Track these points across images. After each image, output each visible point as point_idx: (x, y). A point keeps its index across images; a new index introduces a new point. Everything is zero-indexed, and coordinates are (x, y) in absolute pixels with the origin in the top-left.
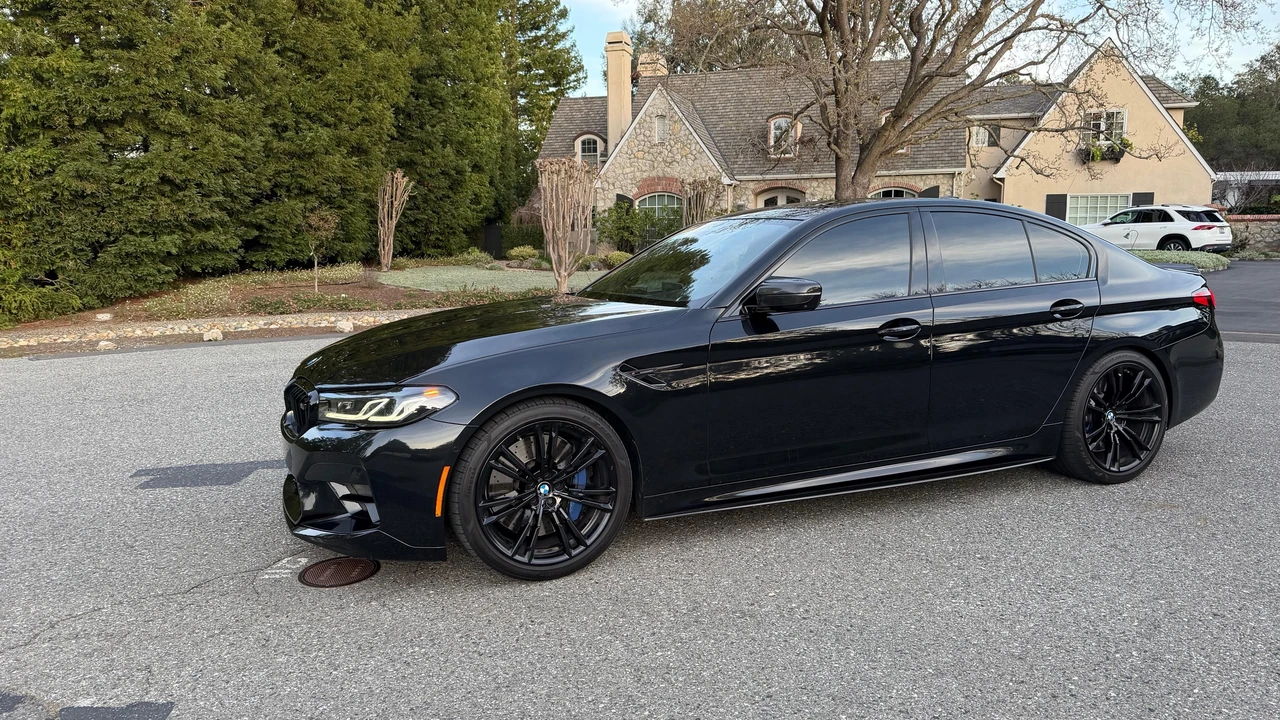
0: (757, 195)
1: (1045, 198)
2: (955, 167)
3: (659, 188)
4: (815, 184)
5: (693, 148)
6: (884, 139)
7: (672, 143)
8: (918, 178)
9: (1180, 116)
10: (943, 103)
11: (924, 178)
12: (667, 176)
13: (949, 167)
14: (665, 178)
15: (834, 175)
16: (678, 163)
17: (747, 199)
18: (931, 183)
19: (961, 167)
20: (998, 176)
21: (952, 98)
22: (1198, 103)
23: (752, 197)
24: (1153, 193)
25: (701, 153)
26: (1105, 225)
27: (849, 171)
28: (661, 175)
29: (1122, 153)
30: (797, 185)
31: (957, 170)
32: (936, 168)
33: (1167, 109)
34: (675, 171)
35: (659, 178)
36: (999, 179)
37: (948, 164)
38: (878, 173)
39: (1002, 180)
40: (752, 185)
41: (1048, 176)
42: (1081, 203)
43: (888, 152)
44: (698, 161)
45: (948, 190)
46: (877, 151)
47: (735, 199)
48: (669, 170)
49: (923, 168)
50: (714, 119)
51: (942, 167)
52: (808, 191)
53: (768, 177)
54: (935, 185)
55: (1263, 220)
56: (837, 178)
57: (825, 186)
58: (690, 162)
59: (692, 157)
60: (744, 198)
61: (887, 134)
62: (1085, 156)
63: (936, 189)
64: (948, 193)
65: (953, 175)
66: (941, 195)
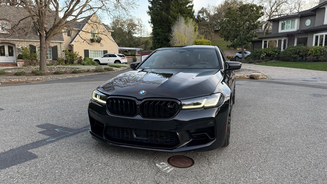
1: (84, 50)
2: (61, 41)
4: (19, 42)
6: (54, 31)
9: (110, 33)
10: (67, 23)
11: (53, 43)
13: (59, 41)
15: (39, 41)
18: (55, 45)
19: (63, 41)
21: (69, 22)
22: (114, 31)
24: (107, 51)
26: (102, 57)
27: (44, 39)
29: (100, 41)
30: (12, 42)
31: (62, 42)
32: (56, 41)
33: (109, 32)
36: (72, 45)
37: (59, 40)
39: (73, 45)
41: (91, 45)
42: (92, 52)
43: (54, 35)
45: (60, 47)
46: (52, 34)
51: (58, 41)
52: (16, 44)
53: (7, 39)
55: (129, 57)
57: (22, 43)
61: (55, 30)
62: (92, 41)
63: (56, 47)
64: (60, 48)
65: (61, 43)
66: (58, 48)
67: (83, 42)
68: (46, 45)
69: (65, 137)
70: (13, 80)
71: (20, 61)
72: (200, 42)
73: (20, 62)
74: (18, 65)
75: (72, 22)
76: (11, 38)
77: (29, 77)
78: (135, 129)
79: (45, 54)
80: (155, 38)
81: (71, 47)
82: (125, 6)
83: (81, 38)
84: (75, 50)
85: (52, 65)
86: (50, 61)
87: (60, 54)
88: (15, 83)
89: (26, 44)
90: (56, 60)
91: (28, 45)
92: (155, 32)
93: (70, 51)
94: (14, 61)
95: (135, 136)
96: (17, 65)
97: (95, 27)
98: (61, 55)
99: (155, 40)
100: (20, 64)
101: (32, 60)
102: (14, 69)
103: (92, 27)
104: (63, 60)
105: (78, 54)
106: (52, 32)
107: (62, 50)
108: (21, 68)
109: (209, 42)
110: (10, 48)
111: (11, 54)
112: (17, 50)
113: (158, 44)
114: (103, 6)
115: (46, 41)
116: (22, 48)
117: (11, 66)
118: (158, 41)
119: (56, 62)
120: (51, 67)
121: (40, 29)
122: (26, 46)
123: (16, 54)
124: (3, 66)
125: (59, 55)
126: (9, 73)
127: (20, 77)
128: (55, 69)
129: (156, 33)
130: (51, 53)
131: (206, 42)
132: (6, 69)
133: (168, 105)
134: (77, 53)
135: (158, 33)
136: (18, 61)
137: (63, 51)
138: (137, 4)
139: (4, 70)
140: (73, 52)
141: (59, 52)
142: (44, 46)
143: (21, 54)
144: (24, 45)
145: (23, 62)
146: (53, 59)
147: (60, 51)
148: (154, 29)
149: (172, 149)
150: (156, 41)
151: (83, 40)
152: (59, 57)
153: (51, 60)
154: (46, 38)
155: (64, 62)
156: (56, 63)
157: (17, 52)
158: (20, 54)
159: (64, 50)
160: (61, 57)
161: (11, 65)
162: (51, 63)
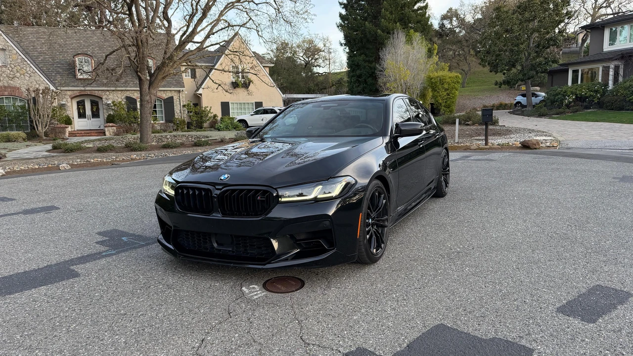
0: (72, 98)
1: (220, 104)
2: (180, 87)
3: (6, 93)
4: (108, 93)
5: (28, 69)
6: (163, 71)
7: (13, 66)
8: (162, 92)
9: (268, 69)
10: (186, 56)
11: (165, 92)
12: (11, 86)
13: (177, 87)
14: (9, 87)
16: (18, 78)
17: (67, 101)
18: (169, 95)
20: (199, 92)
21: (190, 54)
23: (69, 100)
24: (262, 102)
25: (34, 73)
26: (252, 115)
27: (146, 86)
28: (6, 85)
29: (249, 85)
30: (97, 93)
31: (181, 89)
32: (170, 87)
33: (264, 67)
34: (17, 83)
35: (5, 87)
36: (199, 94)
37: (176, 86)
38: (161, 89)
39: (201, 94)
40: (69, 93)
42: (235, 106)
43: (164, 78)
44: (33, 78)
45: (178, 98)
46: (160, 77)
47: (59, 100)
48: (12, 82)
49: (164, 87)
50: (36, 54)
51: (174, 87)
52: (104, 97)
53: (87, 88)
54: (171, 96)
56: (141, 91)
57: (113, 95)
58: (27, 78)
59: (28, 75)
60: (65, 100)
61: (164, 69)
62: (235, 85)
63: (172, 98)
64: (178, 100)
65: (179, 91)
66: (175, 101)
67: (217, 89)
68: (150, 97)
69: (130, 249)
70: (92, 160)
71: (109, 126)
72: (437, 77)
73: (110, 128)
74: (107, 133)
75: (194, 53)
76: (96, 87)
77: (119, 154)
78: (216, 234)
79: (149, 113)
80: (352, 74)
81: (197, 100)
82: (291, 19)
83: (213, 81)
84: (205, 103)
85: (165, 131)
86: (162, 124)
87: (179, 112)
88: (94, 166)
89: (119, 95)
90: (171, 122)
91: (123, 98)
92: (353, 61)
93: (196, 105)
94: (100, 127)
95: (215, 245)
96: (104, 134)
97: (236, 60)
98: (180, 114)
99: (352, 76)
100: (110, 131)
101: (130, 124)
102: (99, 140)
103: (232, 60)
104: (184, 121)
105: (209, 111)
106: (160, 73)
107: (182, 104)
108: (110, 139)
109: (456, 76)
110: (95, 104)
111: (95, 115)
112: (105, 107)
113: (359, 86)
114: (250, 20)
115: (151, 89)
116: (113, 102)
117: (95, 136)
118: (358, 80)
119: (173, 127)
120: (162, 136)
121: (139, 70)
122: (120, 100)
123: (104, 114)
124: (83, 136)
125: (176, 114)
126: (89, 148)
127: (106, 154)
128: (167, 139)
129: (354, 64)
130: (163, 109)
131: (450, 78)
132: (86, 142)
133: (259, 196)
134: (208, 109)
135: (358, 63)
136: (106, 127)
137: (184, 106)
138: (312, 13)
139: (82, 142)
140: (201, 107)
141: (177, 109)
142: (148, 98)
143: (112, 113)
144: (117, 98)
145: (115, 128)
146: (166, 120)
147: (179, 105)
148: (351, 57)
149: (265, 265)
150: (354, 79)
151: (217, 85)
152: (177, 117)
153: (164, 123)
154: (151, 84)
155: (186, 126)
156: (171, 128)
157: (105, 111)
158: (110, 114)
159: (185, 103)
160: (180, 117)
161: (96, 133)
162: (163, 128)
